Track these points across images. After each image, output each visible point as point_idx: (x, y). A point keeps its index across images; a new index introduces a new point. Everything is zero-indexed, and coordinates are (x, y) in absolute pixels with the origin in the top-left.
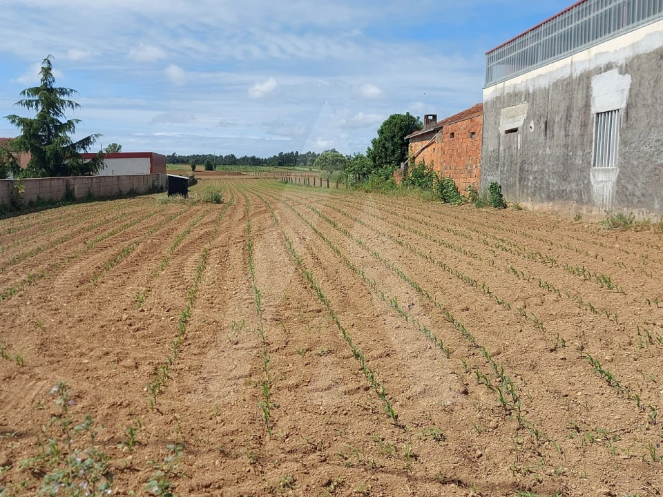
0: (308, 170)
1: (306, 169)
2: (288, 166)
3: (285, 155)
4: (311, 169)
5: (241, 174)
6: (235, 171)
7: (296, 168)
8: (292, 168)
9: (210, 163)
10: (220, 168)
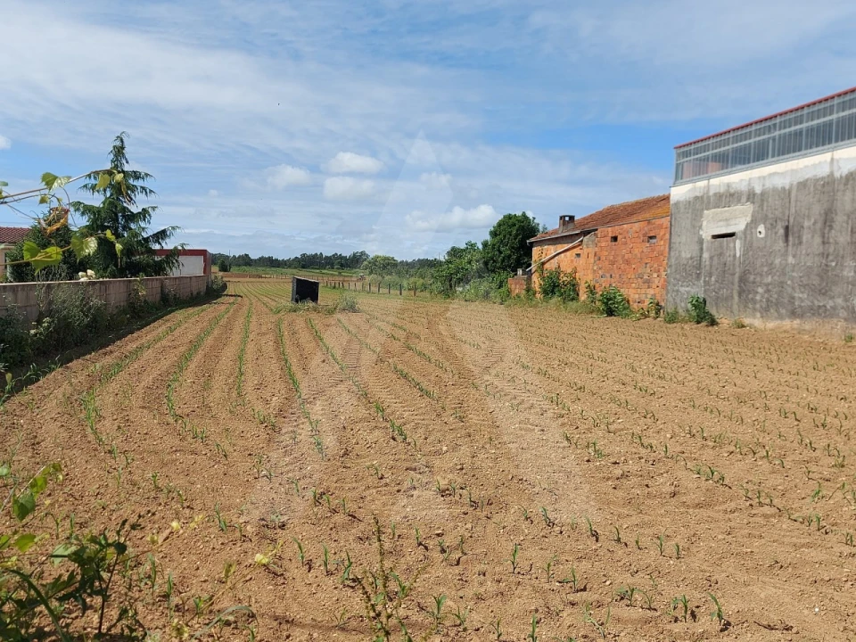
1: (335, 273)
2: (313, 268)
3: (309, 256)
4: (340, 273)
5: (262, 277)
6: (254, 273)
7: (323, 271)
8: (317, 271)
9: (225, 263)
10: (234, 270)
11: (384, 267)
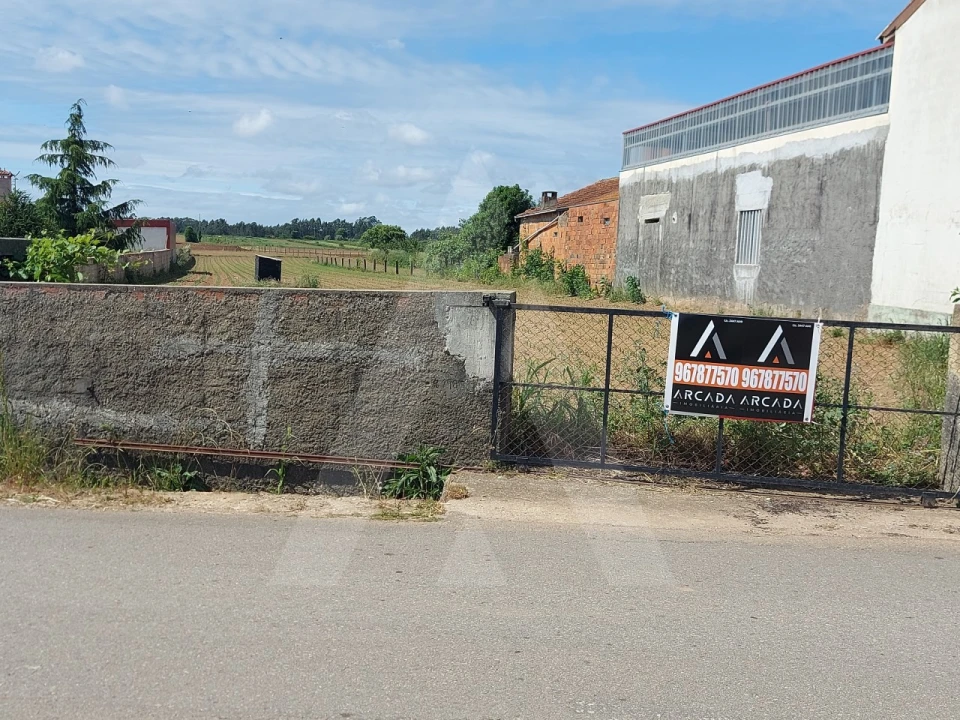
0: (338, 245)
1: (335, 245)
2: (307, 238)
3: (302, 223)
4: (342, 245)
5: (240, 250)
6: (230, 244)
7: (321, 242)
8: (314, 242)
9: (193, 231)
10: (206, 239)
11: (388, 239)
